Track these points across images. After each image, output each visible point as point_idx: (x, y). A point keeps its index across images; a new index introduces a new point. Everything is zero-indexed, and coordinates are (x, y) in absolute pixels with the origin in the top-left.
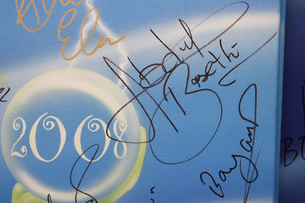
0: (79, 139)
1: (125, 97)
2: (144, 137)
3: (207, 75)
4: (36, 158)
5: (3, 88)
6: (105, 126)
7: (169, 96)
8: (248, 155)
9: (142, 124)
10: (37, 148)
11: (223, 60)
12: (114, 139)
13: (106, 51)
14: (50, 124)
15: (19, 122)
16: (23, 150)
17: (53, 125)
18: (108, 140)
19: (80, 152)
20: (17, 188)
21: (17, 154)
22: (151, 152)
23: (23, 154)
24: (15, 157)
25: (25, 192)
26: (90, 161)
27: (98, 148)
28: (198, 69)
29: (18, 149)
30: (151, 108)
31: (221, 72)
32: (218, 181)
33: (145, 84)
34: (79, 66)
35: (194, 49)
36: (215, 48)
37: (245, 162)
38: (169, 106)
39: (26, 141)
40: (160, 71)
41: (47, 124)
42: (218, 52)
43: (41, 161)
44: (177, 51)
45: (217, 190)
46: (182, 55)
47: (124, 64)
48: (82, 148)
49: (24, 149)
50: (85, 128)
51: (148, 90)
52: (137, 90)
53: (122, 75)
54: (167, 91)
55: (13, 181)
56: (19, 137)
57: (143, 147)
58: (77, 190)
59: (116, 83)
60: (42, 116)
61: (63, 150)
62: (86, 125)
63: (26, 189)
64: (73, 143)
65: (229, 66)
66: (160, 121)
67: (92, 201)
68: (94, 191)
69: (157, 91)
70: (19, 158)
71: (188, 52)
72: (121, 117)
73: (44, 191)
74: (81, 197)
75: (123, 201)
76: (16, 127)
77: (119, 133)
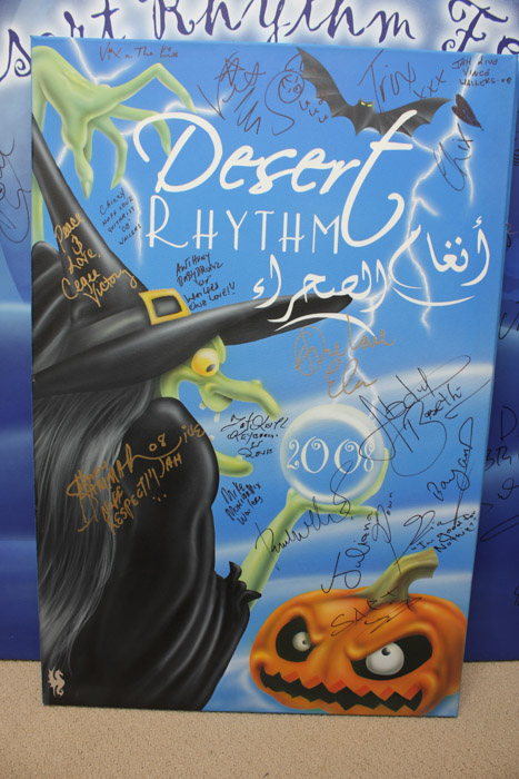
1: (374, 425)
2: (387, 456)
3: (437, 410)
5: (283, 418)
6: (358, 447)
7: (407, 426)
8: (463, 470)
9: (386, 446)
10: (307, 462)
11: (450, 399)
12: (364, 457)
13: (361, 391)
14: (317, 445)
15: (294, 443)
17: (319, 446)
18: (360, 458)
19: (338, 466)
20: (291, 491)
21: (292, 467)
22: (391, 466)
23: (296, 467)
24: (290, 468)
26: (345, 473)
27: (352, 463)
28: (430, 406)
29: (292, 463)
30: (393, 434)
31: (447, 408)
32: (440, 488)
33: (389, 416)
34: (341, 402)
35: (428, 391)
36: (444, 390)
37: (461, 476)
38: (407, 433)
39: (298, 457)
40: (401, 407)
41: (315, 445)
42: (446, 394)
43: (309, 472)
44: (415, 392)
45: (439, 495)
46: (419, 395)
47: (375, 402)
48: (341, 462)
49: (297, 463)
50: (343, 449)
51: (393, 421)
52: (384, 421)
53: (373, 410)
54: (406, 422)
55: (288, 486)
56: (293, 454)
57: (386, 463)
58: (335, 494)
59: (368, 415)
60: (312, 439)
61: (325, 464)
62: (344, 446)
63: (297, 492)
64: (334, 459)
65: (454, 403)
66: (399, 444)
68: (347, 495)
69: (398, 422)
70: (293, 469)
71: (423, 393)
72: (370, 441)
73: (310, 494)
74: (338, 499)
75: (369, 502)
76: (291, 447)
77: (369, 453)
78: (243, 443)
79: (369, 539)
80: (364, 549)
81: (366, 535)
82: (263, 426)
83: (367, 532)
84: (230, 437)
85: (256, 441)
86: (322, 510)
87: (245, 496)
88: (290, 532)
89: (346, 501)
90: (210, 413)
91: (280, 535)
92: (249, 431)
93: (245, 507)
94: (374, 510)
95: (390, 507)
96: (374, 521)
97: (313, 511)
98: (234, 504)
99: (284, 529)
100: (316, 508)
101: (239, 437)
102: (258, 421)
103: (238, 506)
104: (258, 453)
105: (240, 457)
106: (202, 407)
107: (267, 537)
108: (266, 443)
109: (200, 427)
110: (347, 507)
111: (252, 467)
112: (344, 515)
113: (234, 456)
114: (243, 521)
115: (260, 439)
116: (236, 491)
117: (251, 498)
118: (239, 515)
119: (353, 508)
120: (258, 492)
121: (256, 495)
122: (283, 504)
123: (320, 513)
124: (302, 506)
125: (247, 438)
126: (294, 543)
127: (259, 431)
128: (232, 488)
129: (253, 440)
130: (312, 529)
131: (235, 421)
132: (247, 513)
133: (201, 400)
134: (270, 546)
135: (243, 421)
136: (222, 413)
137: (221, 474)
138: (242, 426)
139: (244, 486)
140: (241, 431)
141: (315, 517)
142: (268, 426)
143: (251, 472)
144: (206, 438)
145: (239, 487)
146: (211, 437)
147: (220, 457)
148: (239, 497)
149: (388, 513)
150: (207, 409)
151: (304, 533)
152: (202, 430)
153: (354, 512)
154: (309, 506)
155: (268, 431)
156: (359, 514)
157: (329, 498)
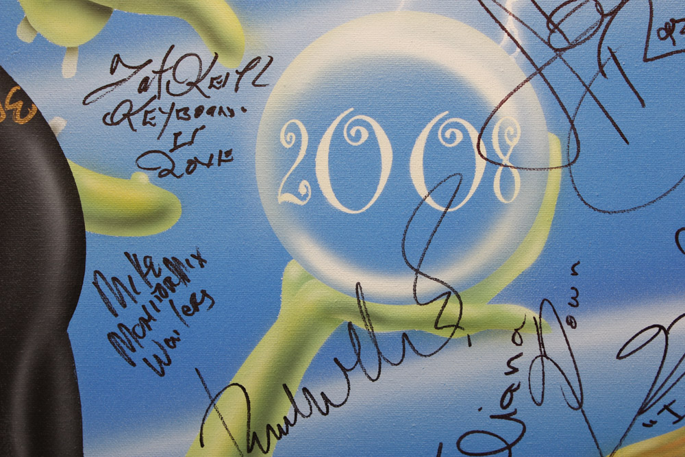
0: (421, 163)
1: (516, 70)
2: (556, 156)
4: (329, 207)
5: (259, 58)
6: (474, 135)
7: (610, 67)
9: (553, 127)
10: (333, 185)
12: (493, 162)
14: (358, 133)
15: (294, 129)
16: (302, 190)
17: (365, 135)
18: (481, 165)
19: (422, 190)
20: (292, 271)
21: (289, 198)
22: (572, 186)
23: (303, 198)
24: (286, 204)
25: (308, 278)
26: (443, 209)
27: (461, 181)
29: (292, 187)
30: (571, 92)
33: (558, 41)
34: (418, 6)
38: (611, 88)
39: (308, 170)
40: (590, 13)
41: (353, 132)
43: (341, 213)
48: (426, 182)
49: (304, 187)
50: (432, 140)
51: (565, 55)
52: (542, 54)
53: (510, 24)
54: (605, 55)
55: (283, 256)
56: (294, 161)
57: (556, 177)
58: (417, 272)
59: (497, 40)
60: (342, 115)
61: (386, 187)
62: (433, 132)
63: (311, 273)
64: (408, 172)
66: (590, 122)
67: (449, 294)
68: (452, 274)
69: (584, 57)
70: (296, 206)
72: (507, 113)
73: (345, 275)
74: (426, 286)
75: (515, 293)
76: (286, 141)
77: (504, 149)
78: (147, 137)
79: (521, 400)
80: (509, 430)
81: (511, 390)
82: (204, 85)
83: (514, 379)
84: (109, 119)
85: (187, 128)
86: (382, 320)
87: (161, 292)
88: (295, 389)
89: (449, 293)
90: (46, 53)
91: (269, 402)
92: (165, 101)
93: (166, 322)
94: (531, 314)
95: (575, 303)
96: (530, 348)
97: (359, 324)
98: (131, 315)
99: (279, 384)
100: (366, 316)
101: (137, 119)
102: (188, 71)
103: (145, 322)
104: (193, 163)
105: (143, 177)
106: (24, 35)
107: (232, 406)
108: (215, 132)
109: (21, 95)
110: (452, 308)
111: (177, 204)
112: (446, 333)
113: (126, 175)
114: (161, 366)
115: (195, 123)
116: (137, 278)
117: (181, 296)
118: (148, 348)
119: (472, 311)
120: (199, 279)
121: (195, 287)
122: (271, 310)
123: (378, 330)
124: (327, 313)
125: (160, 119)
126: (310, 425)
127: (193, 100)
128: (124, 270)
129: (175, 125)
130: (357, 378)
131: (121, 72)
132: (172, 342)
133: (19, 16)
134: (241, 437)
135: (147, 72)
136: (85, 51)
137: (90, 229)
138: (144, 86)
139: (158, 263)
140: (139, 100)
141: (366, 343)
142: (218, 83)
143: (175, 218)
144: (40, 126)
145: (143, 266)
146: (57, 123)
147: (87, 181)
148: (146, 295)
149: (571, 322)
150: (40, 39)
151: (336, 391)
152: (28, 102)
153: (474, 324)
154: (345, 310)
155: (219, 98)
156: (488, 329)
157: (401, 285)
